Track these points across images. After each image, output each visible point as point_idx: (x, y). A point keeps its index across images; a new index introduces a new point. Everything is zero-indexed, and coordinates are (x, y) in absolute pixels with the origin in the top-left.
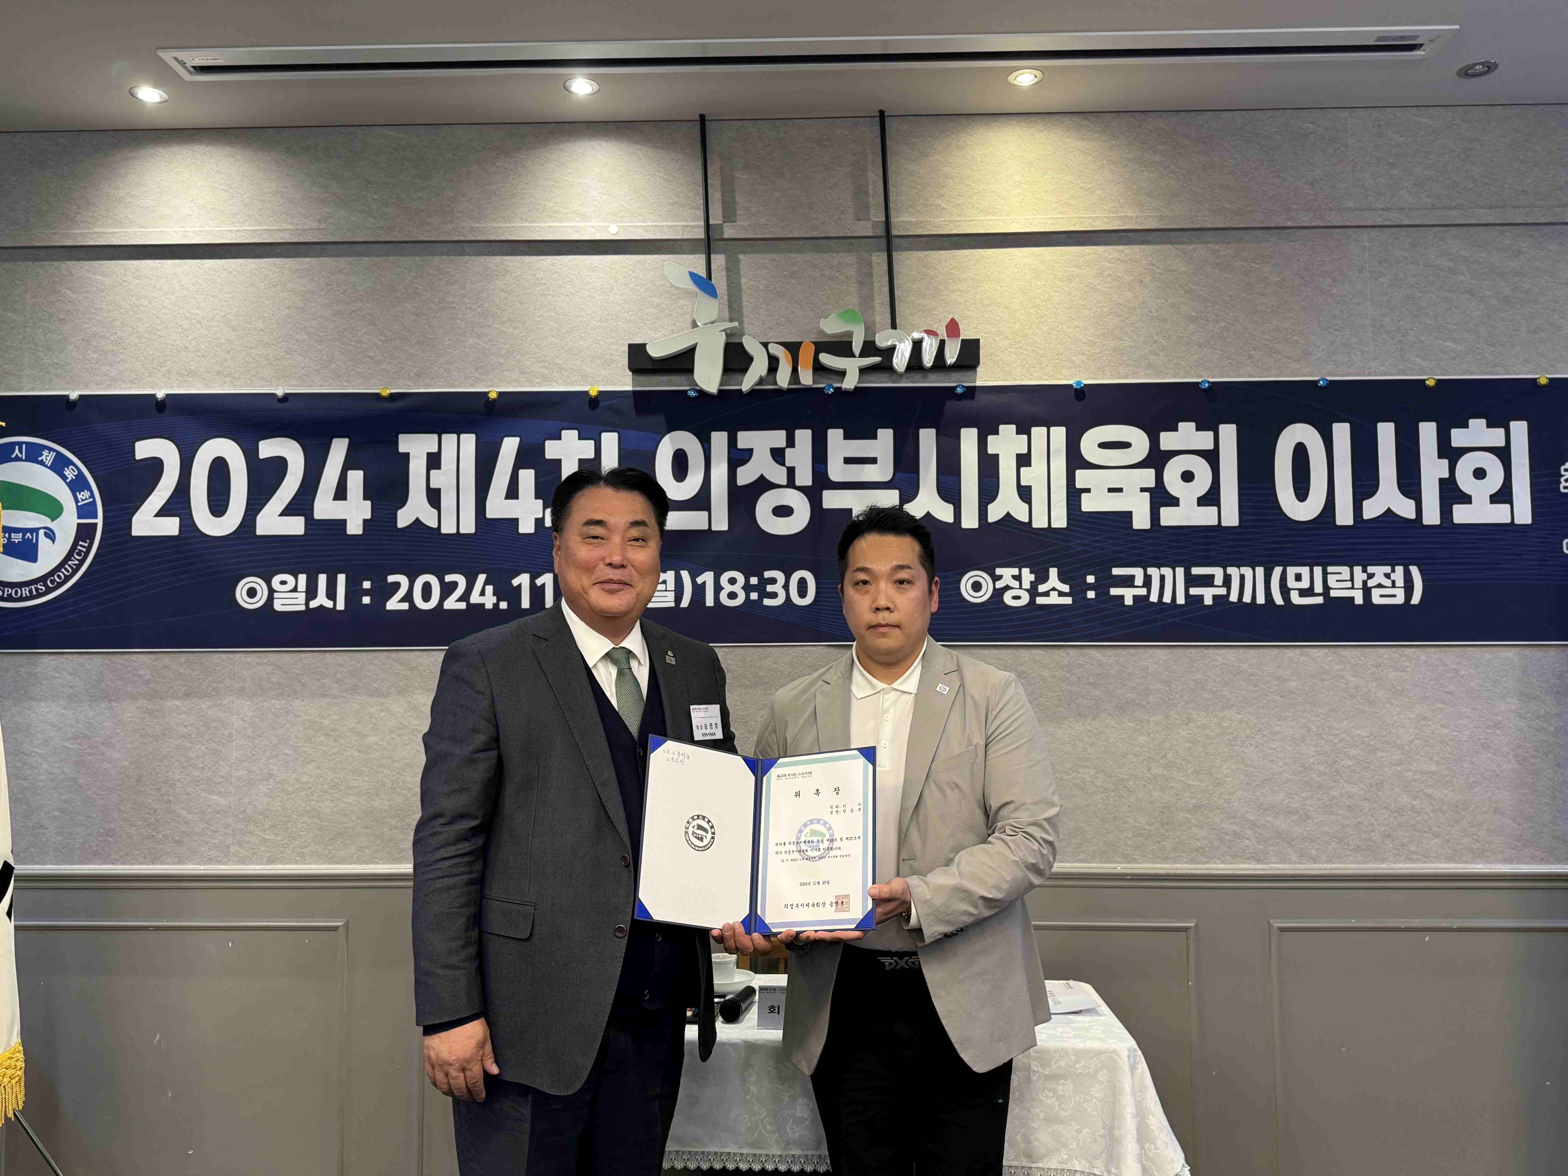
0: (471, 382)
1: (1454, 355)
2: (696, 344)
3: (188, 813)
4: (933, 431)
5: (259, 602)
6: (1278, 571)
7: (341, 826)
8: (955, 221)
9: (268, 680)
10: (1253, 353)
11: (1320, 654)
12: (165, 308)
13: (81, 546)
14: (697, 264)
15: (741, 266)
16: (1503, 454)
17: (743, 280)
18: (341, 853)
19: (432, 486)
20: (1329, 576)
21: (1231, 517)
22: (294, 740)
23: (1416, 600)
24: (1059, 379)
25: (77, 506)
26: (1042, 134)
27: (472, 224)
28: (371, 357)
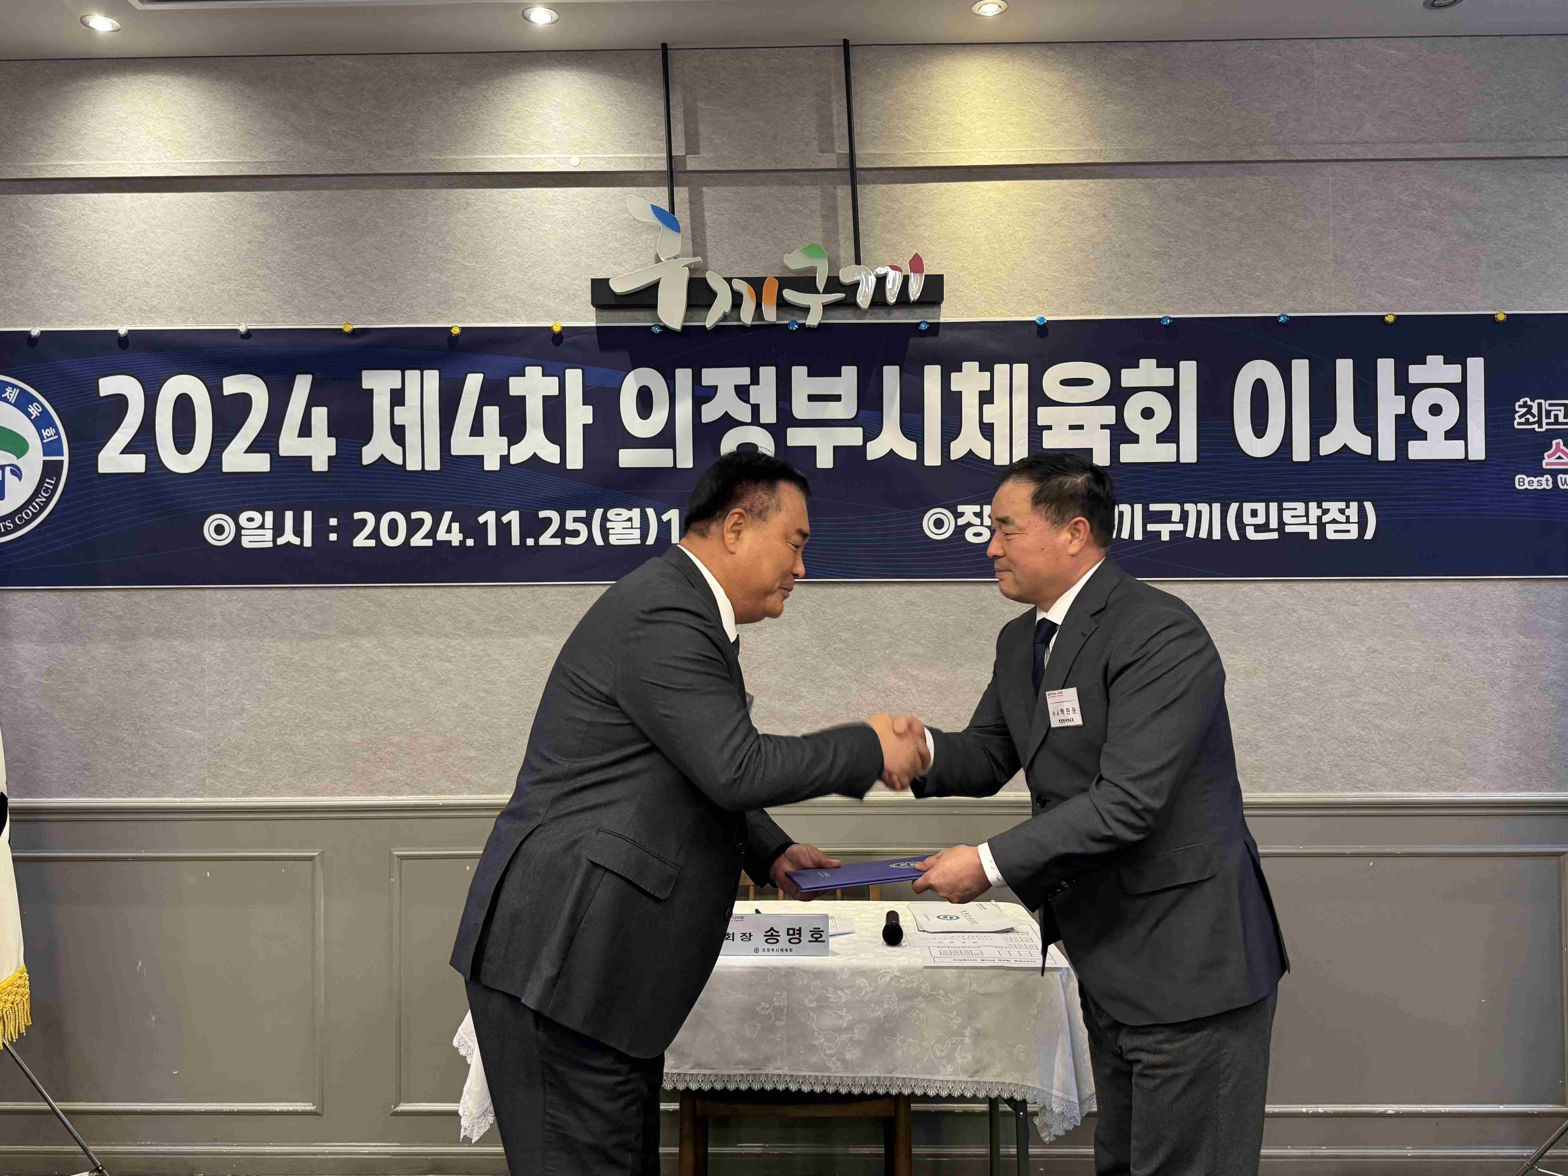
0: (435, 318)
1: (1414, 291)
2: (660, 279)
3: (163, 747)
4: (896, 369)
5: (227, 538)
6: (1234, 507)
7: (314, 760)
8: (919, 154)
9: (239, 615)
10: (1215, 289)
11: (1272, 589)
12: (125, 242)
13: (48, 483)
14: (661, 197)
15: (705, 198)
16: (1459, 390)
17: (707, 214)
18: (315, 785)
19: (397, 422)
20: (1284, 511)
21: (1189, 453)
22: (266, 675)
23: (1369, 535)
24: (1022, 316)
25: (42, 443)
26: (1007, 65)
27: (432, 156)
28: (333, 293)
